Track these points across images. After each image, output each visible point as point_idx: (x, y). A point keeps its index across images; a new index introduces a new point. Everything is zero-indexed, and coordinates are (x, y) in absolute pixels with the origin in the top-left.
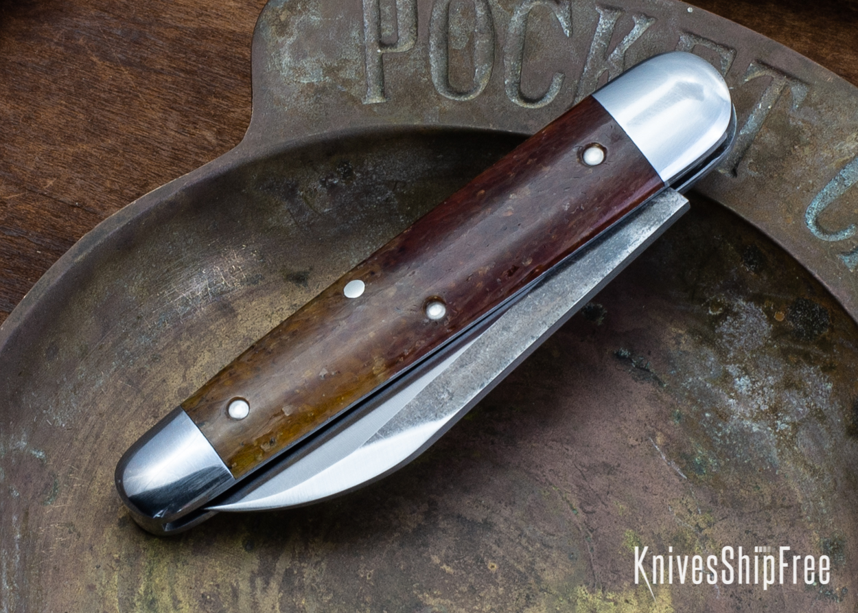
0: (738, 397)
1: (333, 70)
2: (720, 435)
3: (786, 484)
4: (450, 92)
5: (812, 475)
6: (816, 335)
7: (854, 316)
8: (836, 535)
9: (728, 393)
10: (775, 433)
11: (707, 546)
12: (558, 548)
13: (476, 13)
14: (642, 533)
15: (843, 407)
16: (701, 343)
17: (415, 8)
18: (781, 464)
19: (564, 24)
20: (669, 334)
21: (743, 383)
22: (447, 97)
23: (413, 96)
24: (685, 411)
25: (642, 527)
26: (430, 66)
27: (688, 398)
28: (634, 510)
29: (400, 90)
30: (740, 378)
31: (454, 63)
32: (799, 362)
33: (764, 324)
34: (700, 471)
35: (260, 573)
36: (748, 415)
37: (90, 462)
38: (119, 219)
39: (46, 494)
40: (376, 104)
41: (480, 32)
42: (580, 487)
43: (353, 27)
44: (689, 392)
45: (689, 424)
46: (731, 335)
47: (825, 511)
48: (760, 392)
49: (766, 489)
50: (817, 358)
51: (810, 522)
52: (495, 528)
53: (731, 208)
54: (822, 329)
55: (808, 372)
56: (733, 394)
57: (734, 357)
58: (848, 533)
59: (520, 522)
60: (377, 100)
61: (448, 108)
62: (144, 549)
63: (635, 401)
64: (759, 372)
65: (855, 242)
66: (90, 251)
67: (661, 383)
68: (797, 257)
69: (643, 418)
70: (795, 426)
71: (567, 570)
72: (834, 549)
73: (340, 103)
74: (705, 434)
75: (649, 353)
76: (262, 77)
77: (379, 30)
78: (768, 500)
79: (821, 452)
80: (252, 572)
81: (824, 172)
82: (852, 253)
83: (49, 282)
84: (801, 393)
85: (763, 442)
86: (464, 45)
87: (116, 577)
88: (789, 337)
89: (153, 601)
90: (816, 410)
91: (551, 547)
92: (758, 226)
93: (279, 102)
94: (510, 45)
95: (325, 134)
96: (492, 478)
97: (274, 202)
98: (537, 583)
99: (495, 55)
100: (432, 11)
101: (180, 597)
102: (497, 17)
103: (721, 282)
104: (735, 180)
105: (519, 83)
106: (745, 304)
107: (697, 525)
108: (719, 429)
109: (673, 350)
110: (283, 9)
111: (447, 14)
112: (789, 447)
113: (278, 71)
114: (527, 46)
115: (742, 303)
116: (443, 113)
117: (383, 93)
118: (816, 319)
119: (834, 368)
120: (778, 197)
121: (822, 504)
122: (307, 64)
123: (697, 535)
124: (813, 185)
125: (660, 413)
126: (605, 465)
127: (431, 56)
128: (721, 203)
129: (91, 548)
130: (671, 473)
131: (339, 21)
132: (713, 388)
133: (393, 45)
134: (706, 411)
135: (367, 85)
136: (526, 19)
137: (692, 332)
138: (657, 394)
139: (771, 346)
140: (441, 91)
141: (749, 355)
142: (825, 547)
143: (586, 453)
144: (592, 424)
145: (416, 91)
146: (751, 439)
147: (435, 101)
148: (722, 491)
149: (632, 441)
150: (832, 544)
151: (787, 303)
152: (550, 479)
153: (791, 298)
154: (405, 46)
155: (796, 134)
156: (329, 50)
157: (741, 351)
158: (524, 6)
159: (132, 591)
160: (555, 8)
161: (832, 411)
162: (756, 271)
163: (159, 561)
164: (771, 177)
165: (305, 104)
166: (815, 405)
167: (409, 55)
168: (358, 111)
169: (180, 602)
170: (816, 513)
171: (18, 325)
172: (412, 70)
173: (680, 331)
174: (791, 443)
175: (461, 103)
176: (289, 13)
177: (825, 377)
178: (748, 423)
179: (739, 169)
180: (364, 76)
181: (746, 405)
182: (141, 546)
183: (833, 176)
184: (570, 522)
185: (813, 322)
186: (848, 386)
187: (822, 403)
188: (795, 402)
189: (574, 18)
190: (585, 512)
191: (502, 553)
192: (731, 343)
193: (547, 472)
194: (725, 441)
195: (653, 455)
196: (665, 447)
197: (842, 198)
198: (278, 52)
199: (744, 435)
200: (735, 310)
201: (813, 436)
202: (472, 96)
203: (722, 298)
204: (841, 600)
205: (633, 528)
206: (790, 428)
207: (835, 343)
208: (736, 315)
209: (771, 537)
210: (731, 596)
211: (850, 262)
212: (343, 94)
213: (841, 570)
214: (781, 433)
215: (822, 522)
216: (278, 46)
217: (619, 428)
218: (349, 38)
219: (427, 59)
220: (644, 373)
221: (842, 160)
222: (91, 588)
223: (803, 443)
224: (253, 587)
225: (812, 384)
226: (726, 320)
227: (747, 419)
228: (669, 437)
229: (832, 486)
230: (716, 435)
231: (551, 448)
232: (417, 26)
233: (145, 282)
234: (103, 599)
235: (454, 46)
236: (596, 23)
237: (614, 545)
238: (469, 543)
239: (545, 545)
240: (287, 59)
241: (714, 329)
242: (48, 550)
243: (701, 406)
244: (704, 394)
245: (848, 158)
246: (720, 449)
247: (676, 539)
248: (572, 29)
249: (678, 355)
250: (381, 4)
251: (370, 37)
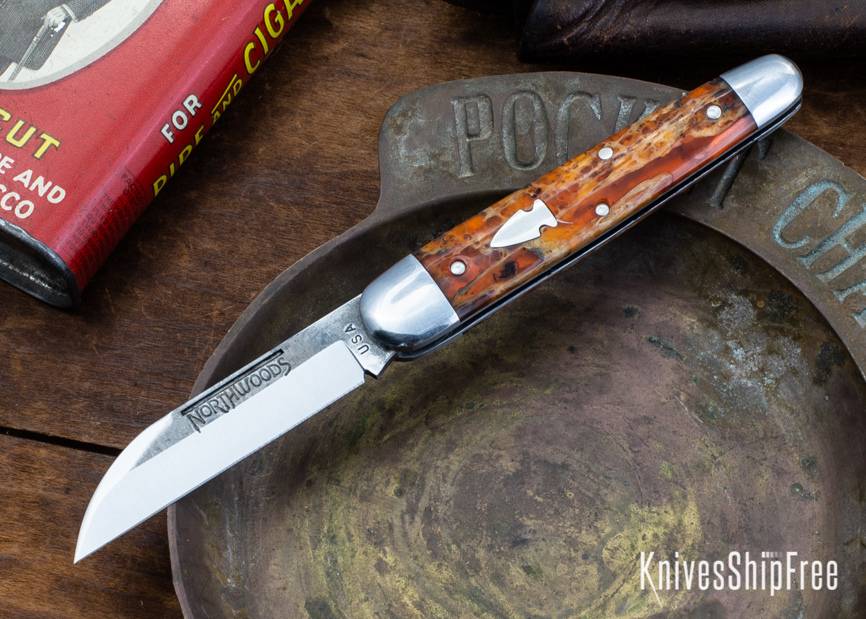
0: (737, 363)
1: (435, 156)
2: (725, 390)
3: (774, 421)
4: (519, 165)
5: (791, 414)
6: (787, 315)
7: (811, 300)
8: (811, 455)
9: (729, 361)
10: (764, 386)
11: (720, 469)
12: (616, 478)
13: (534, 108)
14: (674, 464)
15: (810, 364)
16: (708, 327)
17: (491, 108)
18: (769, 407)
19: (596, 111)
20: (685, 322)
21: (739, 353)
22: (517, 168)
23: (493, 170)
24: (699, 376)
25: (674, 459)
26: (504, 147)
27: (701, 366)
28: (667, 448)
29: (484, 166)
30: (736, 349)
31: (520, 144)
32: (776, 335)
33: (751, 310)
34: (712, 417)
35: (408, 512)
36: (744, 375)
37: (284, 443)
38: (292, 272)
39: (255, 467)
40: (468, 177)
41: (538, 121)
42: (629, 435)
43: (448, 125)
44: (702, 362)
45: (703, 385)
46: (728, 320)
47: (801, 439)
48: (752, 358)
49: (760, 426)
50: (789, 331)
51: (791, 447)
52: (571, 468)
53: (720, 230)
54: (791, 311)
55: (783, 343)
56: (732, 362)
57: (732, 335)
58: (819, 453)
59: (588, 462)
60: (468, 174)
61: (518, 176)
62: (326, 501)
63: (664, 371)
64: (749, 344)
65: (809, 248)
66: (272, 295)
67: (681, 358)
68: (769, 261)
69: (670, 383)
70: (777, 380)
71: (623, 493)
72: (809, 465)
73: (442, 178)
74: (715, 391)
75: (672, 337)
76: (386, 165)
77: (467, 125)
78: (761, 435)
79: (797, 397)
80: (402, 511)
81: (784, 200)
82: (808, 255)
83: (245, 319)
84: (780, 357)
85: (756, 393)
86: (527, 131)
87: (307, 522)
88: (769, 318)
89: (334, 536)
90: (791, 368)
91: (611, 478)
92: (741, 242)
93: (399, 181)
94: (560, 128)
95: (433, 201)
96: (566, 433)
97: (401, 252)
98: (602, 504)
99: (549, 136)
100: (503, 109)
101: (353, 533)
102: (549, 109)
103: (719, 283)
104: (721, 211)
105: (567, 155)
106: (736, 297)
107: (712, 455)
108: (724, 387)
109: (688, 333)
110: (399, 116)
111: (514, 111)
112: (774, 395)
113: (397, 160)
114: (571, 128)
115: (734, 297)
116: (514, 179)
117: (472, 170)
118: (786, 304)
119: (801, 337)
120: (753, 221)
121: (800, 434)
122: (417, 153)
123: (713, 462)
124: (777, 210)
125: (682, 379)
126: (645, 417)
127: (504, 140)
128: (713, 227)
129: (288, 503)
130: (692, 420)
131: (438, 121)
132: (718, 358)
133: (477, 135)
134: (715, 375)
135: (460, 165)
136: (569, 110)
137: (701, 320)
138: (679, 366)
139: (756, 325)
140: (512, 165)
141: (742, 333)
142: (803, 463)
143: (631, 411)
144: (635, 390)
145: (494, 166)
146: (747, 393)
147: (509, 172)
148: (728, 430)
149: (663, 400)
150: (808, 461)
151: (765, 295)
152: (607, 431)
153: (768, 291)
154: (485, 135)
155: (764, 174)
156: (432, 142)
157: (736, 330)
158: (568, 101)
159: (319, 531)
160: (589, 100)
161: (802, 369)
162: (742, 274)
163: (337, 509)
164: (748, 207)
165: (418, 182)
166: (790, 364)
167: (488, 141)
168: (455, 183)
169: (353, 536)
170: (796, 440)
171: (225, 351)
172: (491, 152)
173: (693, 320)
174: (775, 392)
175: (526, 172)
176: (403, 118)
177: (795, 344)
178: (745, 381)
179: (724, 203)
180: (457, 158)
181: (742, 368)
182: (323, 499)
183: (791, 202)
184: (623, 460)
185: (784, 306)
186: (812, 349)
187: (795, 362)
188: (776, 363)
189: (603, 106)
190: (633, 451)
191: (576, 485)
192: (729, 325)
193: (605, 425)
194: (729, 395)
195: (678, 408)
196: (687, 402)
197: (798, 218)
198: (397, 146)
199: (742, 389)
200: (730, 302)
201: (790, 387)
202: (534, 167)
203: (720, 295)
204: (816, 500)
205: (667, 460)
206: (774, 382)
207: (801, 320)
208: (731, 306)
209: (765, 459)
210: (739, 503)
211: (807, 262)
212: (444, 172)
213: (815, 478)
214: (768, 386)
215: (801, 446)
216: (396, 142)
217: (654, 391)
218: (446, 133)
219: (501, 143)
220: (669, 351)
221: (797, 191)
222: (290, 531)
223: (784, 393)
224: (403, 522)
225: (787, 349)
226: (724, 309)
227: (744, 378)
228: (689, 395)
229: (806, 420)
230: (722, 391)
231: (607, 408)
232: (493, 121)
233: (315, 314)
234: (299, 538)
235: (520, 132)
236: (619, 109)
237: (655, 474)
238: (553, 479)
239: (606, 477)
240: (403, 151)
241: (716, 317)
242: (258, 507)
243: (710, 371)
244: (712, 362)
245: (801, 189)
246: (725, 400)
247: (698, 466)
248: (602, 115)
249: (692, 337)
250: (467, 107)
251: (461, 130)
